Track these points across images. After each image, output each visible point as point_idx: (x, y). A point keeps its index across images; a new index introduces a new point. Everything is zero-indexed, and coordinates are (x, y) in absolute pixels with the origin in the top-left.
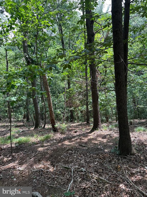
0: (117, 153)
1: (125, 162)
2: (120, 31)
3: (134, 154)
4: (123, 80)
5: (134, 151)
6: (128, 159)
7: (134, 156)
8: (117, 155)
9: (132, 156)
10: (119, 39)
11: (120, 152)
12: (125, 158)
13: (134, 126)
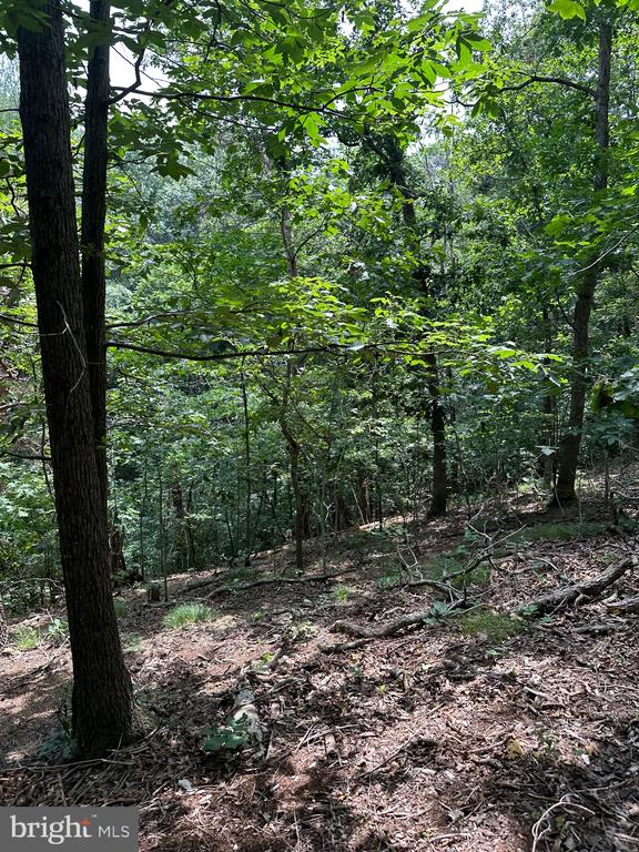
0: (66, 754)
1: (96, 786)
2: (61, 204)
3: (141, 737)
4: (84, 414)
5: (142, 719)
6: (110, 770)
7: (143, 746)
8: (66, 761)
9: (130, 749)
10: (57, 237)
11: (80, 743)
12: (101, 767)
13: (168, 603)
